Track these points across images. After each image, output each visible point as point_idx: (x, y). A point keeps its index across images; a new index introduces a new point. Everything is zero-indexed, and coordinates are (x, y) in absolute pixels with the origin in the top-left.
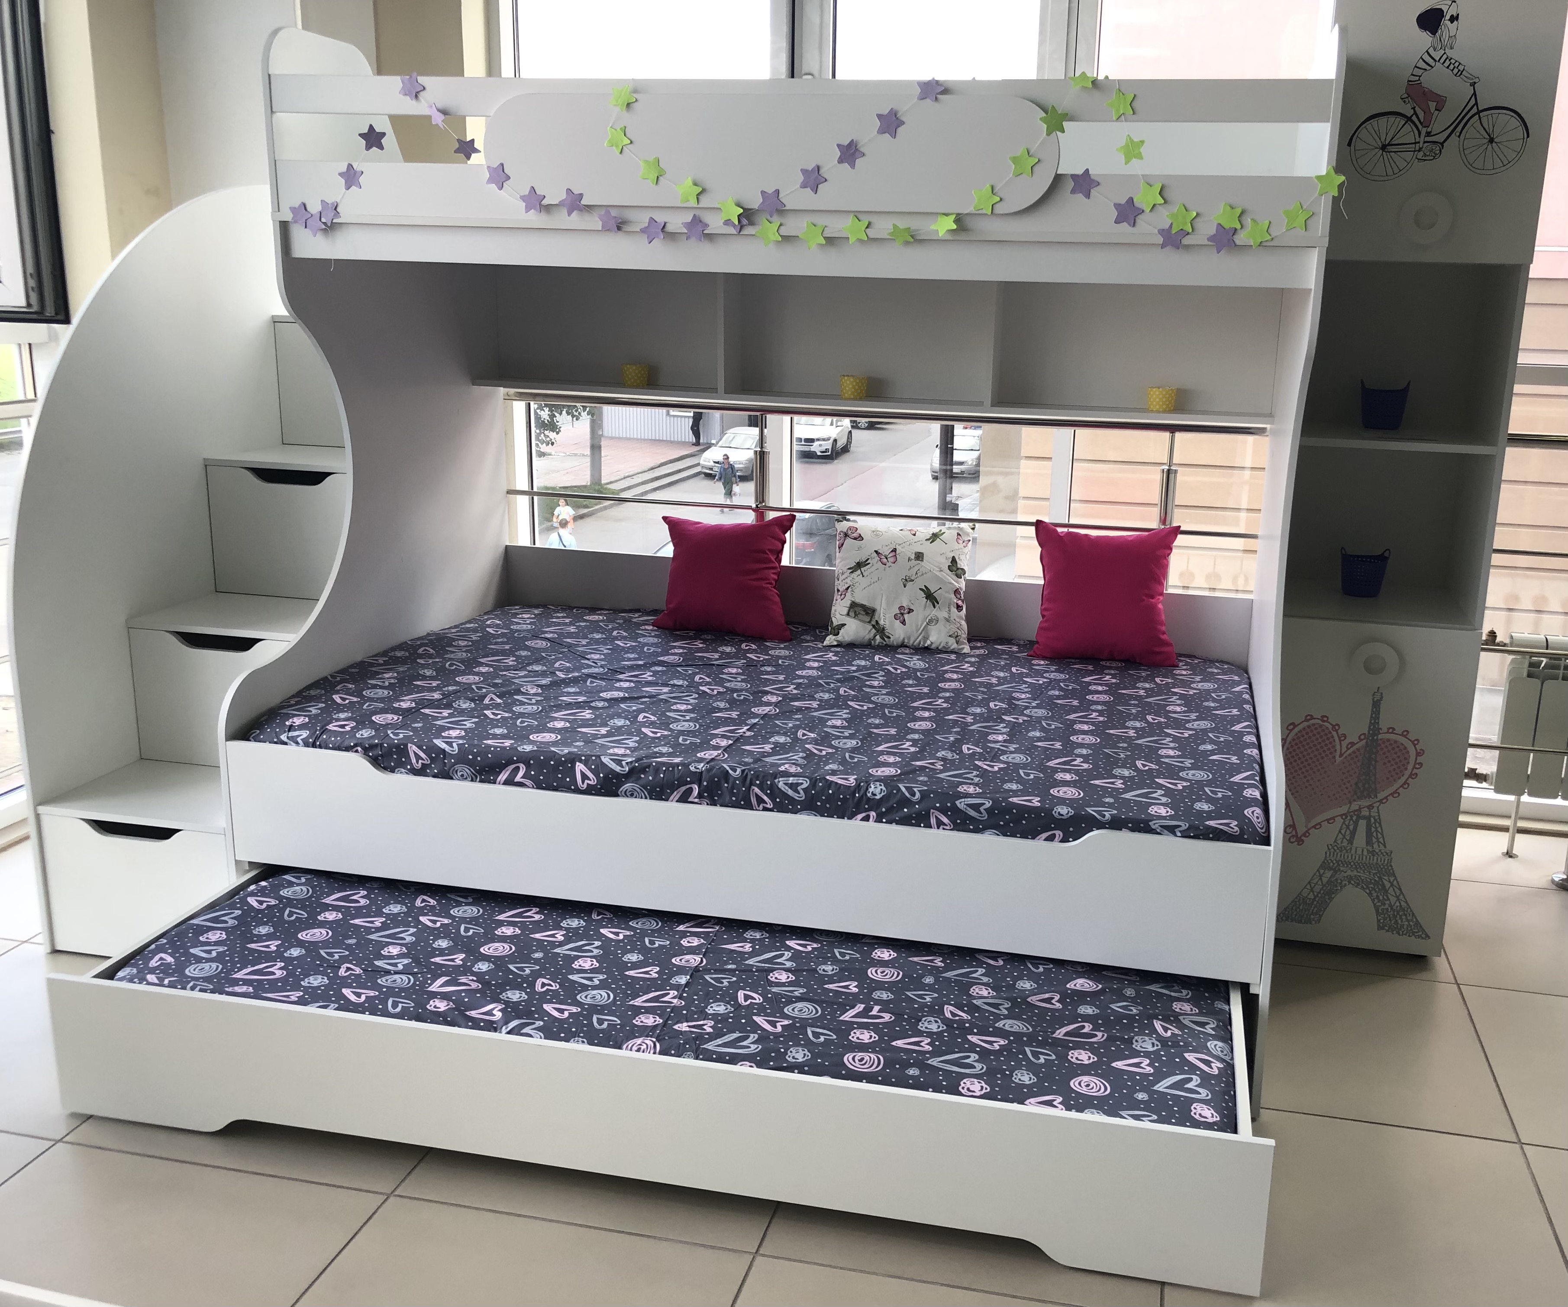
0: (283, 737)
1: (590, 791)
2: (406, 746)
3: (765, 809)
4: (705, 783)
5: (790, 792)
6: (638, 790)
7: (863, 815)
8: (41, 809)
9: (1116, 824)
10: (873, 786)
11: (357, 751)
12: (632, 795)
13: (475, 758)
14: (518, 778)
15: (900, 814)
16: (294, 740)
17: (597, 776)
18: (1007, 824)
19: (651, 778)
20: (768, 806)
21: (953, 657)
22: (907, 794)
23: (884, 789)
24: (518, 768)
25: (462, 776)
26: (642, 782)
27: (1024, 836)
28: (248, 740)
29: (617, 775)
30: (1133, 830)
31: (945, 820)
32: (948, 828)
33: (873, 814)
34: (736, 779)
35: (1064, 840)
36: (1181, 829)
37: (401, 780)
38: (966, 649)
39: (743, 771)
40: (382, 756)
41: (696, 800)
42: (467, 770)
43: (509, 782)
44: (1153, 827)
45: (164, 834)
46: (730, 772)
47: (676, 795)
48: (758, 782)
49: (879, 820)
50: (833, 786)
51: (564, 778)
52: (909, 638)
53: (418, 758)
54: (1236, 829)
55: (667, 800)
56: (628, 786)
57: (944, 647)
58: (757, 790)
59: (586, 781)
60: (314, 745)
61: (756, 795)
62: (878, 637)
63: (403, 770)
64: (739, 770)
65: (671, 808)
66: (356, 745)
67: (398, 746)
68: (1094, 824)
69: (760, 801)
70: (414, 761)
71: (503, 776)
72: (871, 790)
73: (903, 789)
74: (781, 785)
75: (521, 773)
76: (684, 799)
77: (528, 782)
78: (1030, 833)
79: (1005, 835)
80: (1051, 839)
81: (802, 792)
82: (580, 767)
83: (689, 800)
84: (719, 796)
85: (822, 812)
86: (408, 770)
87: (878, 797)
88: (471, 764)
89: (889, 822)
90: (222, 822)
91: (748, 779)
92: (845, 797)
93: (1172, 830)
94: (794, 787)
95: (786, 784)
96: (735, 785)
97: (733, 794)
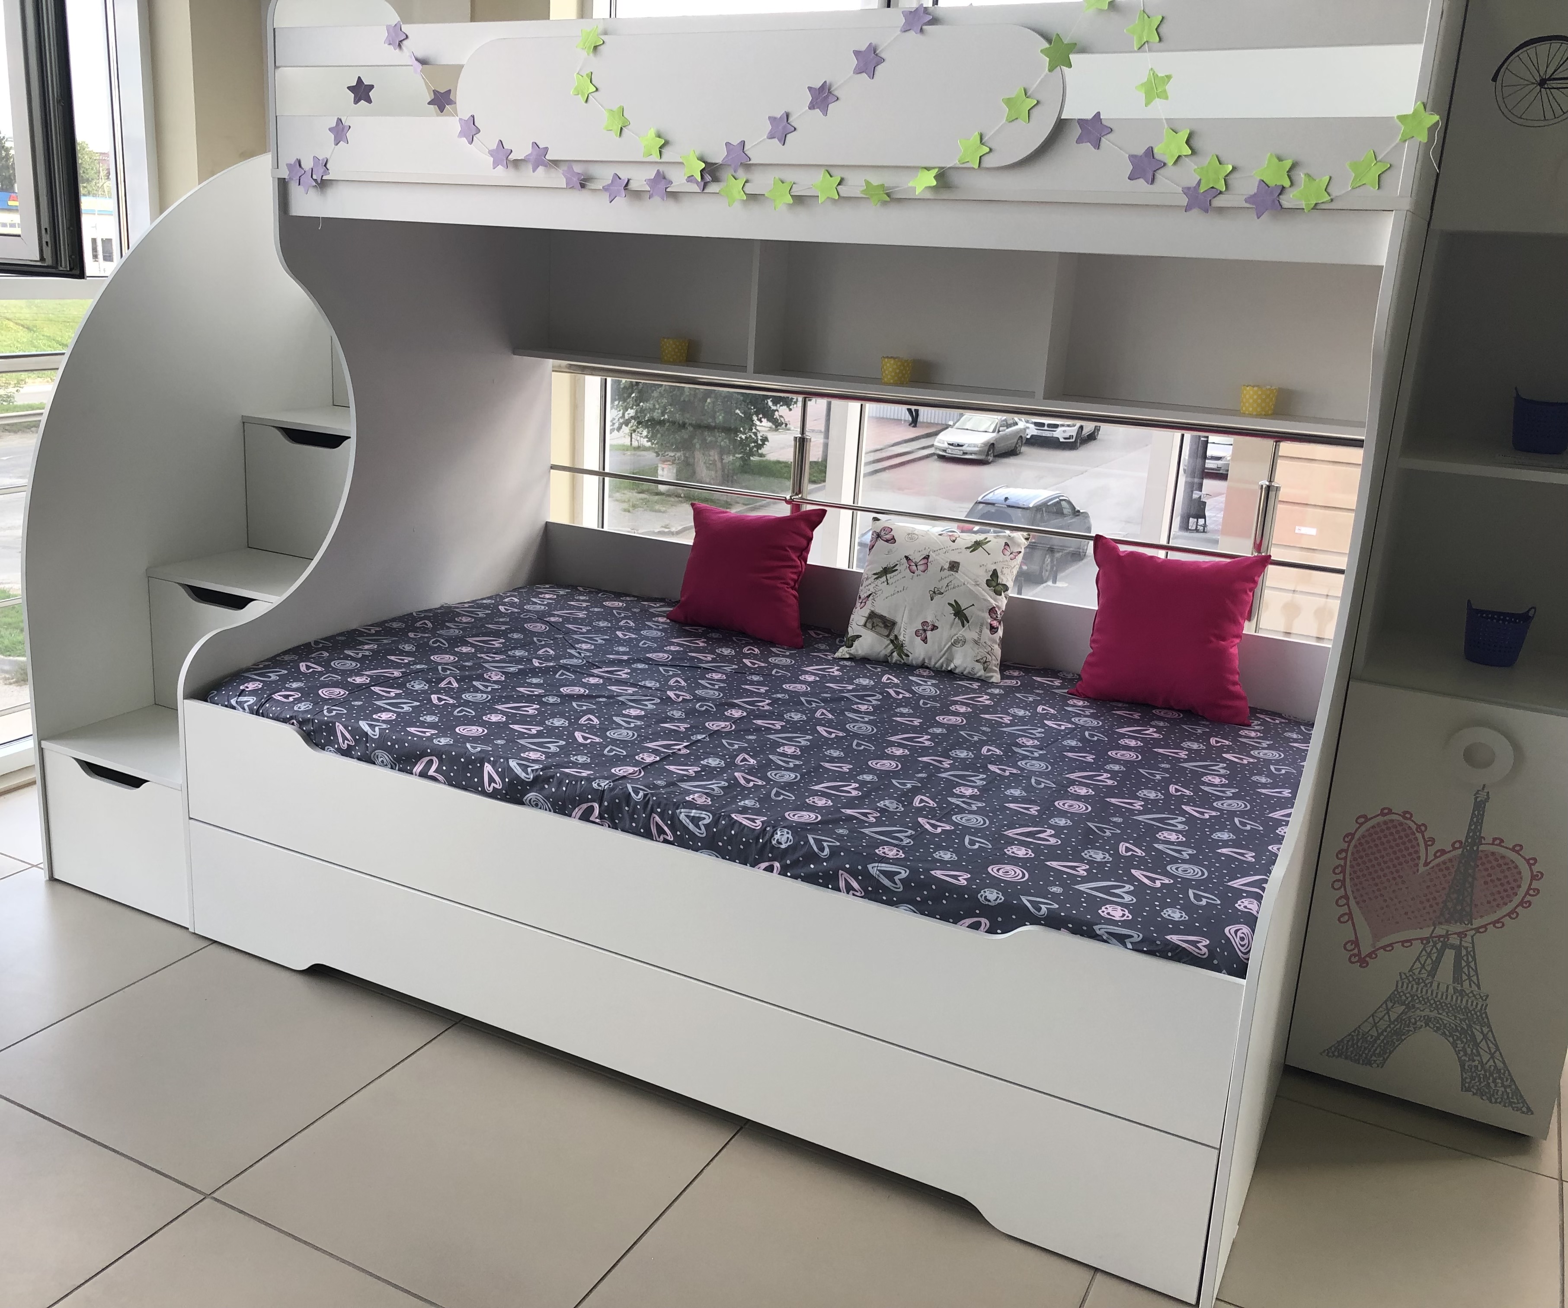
0: (234, 701)
1: (495, 795)
2: (334, 724)
3: (666, 841)
4: (606, 804)
5: (691, 827)
6: (542, 801)
7: (766, 864)
8: (44, 744)
9: (1053, 922)
10: (779, 833)
11: (293, 724)
12: (537, 805)
13: (393, 745)
14: (431, 772)
15: (805, 870)
16: (242, 705)
17: (503, 780)
18: (925, 900)
19: (553, 790)
20: (669, 838)
21: (975, 685)
22: (815, 847)
23: (791, 837)
24: (432, 761)
25: (382, 762)
26: (545, 792)
27: (945, 918)
28: (206, 701)
29: (523, 782)
30: (1074, 932)
31: (855, 885)
32: (858, 894)
33: (777, 865)
34: (637, 803)
35: (991, 931)
36: (1132, 940)
37: (329, 759)
38: (996, 677)
39: (645, 796)
40: (313, 731)
41: (598, 820)
42: (385, 756)
43: (423, 775)
44: (1098, 932)
45: (135, 782)
46: (632, 794)
47: (578, 811)
48: (659, 810)
49: (783, 873)
50: (736, 826)
51: (472, 778)
52: (930, 659)
53: (345, 738)
54: (1205, 950)
55: (569, 815)
56: (532, 795)
57: (969, 673)
58: (657, 819)
59: (493, 784)
60: (257, 714)
61: (657, 824)
62: (895, 654)
63: (332, 749)
64: (641, 794)
65: (572, 826)
66: (292, 718)
67: (327, 724)
68: (1026, 917)
69: (661, 831)
70: (341, 740)
71: (418, 768)
72: (777, 837)
73: (812, 841)
74: (682, 817)
75: (434, 767)
76: (585, 817)
77: (440, 777)
78: (951, 916)
79: (922, 913)
80: (975, 926)
81: (703, 828)
82: (488, 768)
83: (591, 819)
84: (620, 819)
85: (724, 854)
86: (336, 749)
87: (783, 846)
88: (389, 750)
89: (795, 877)
90: (180, 780)
91: (650, 806)
92: (747, 841)
93: (1121, 939)
94: (695, 820)
95: (687, 816)
96: (634, 811)
97: (632, 820)
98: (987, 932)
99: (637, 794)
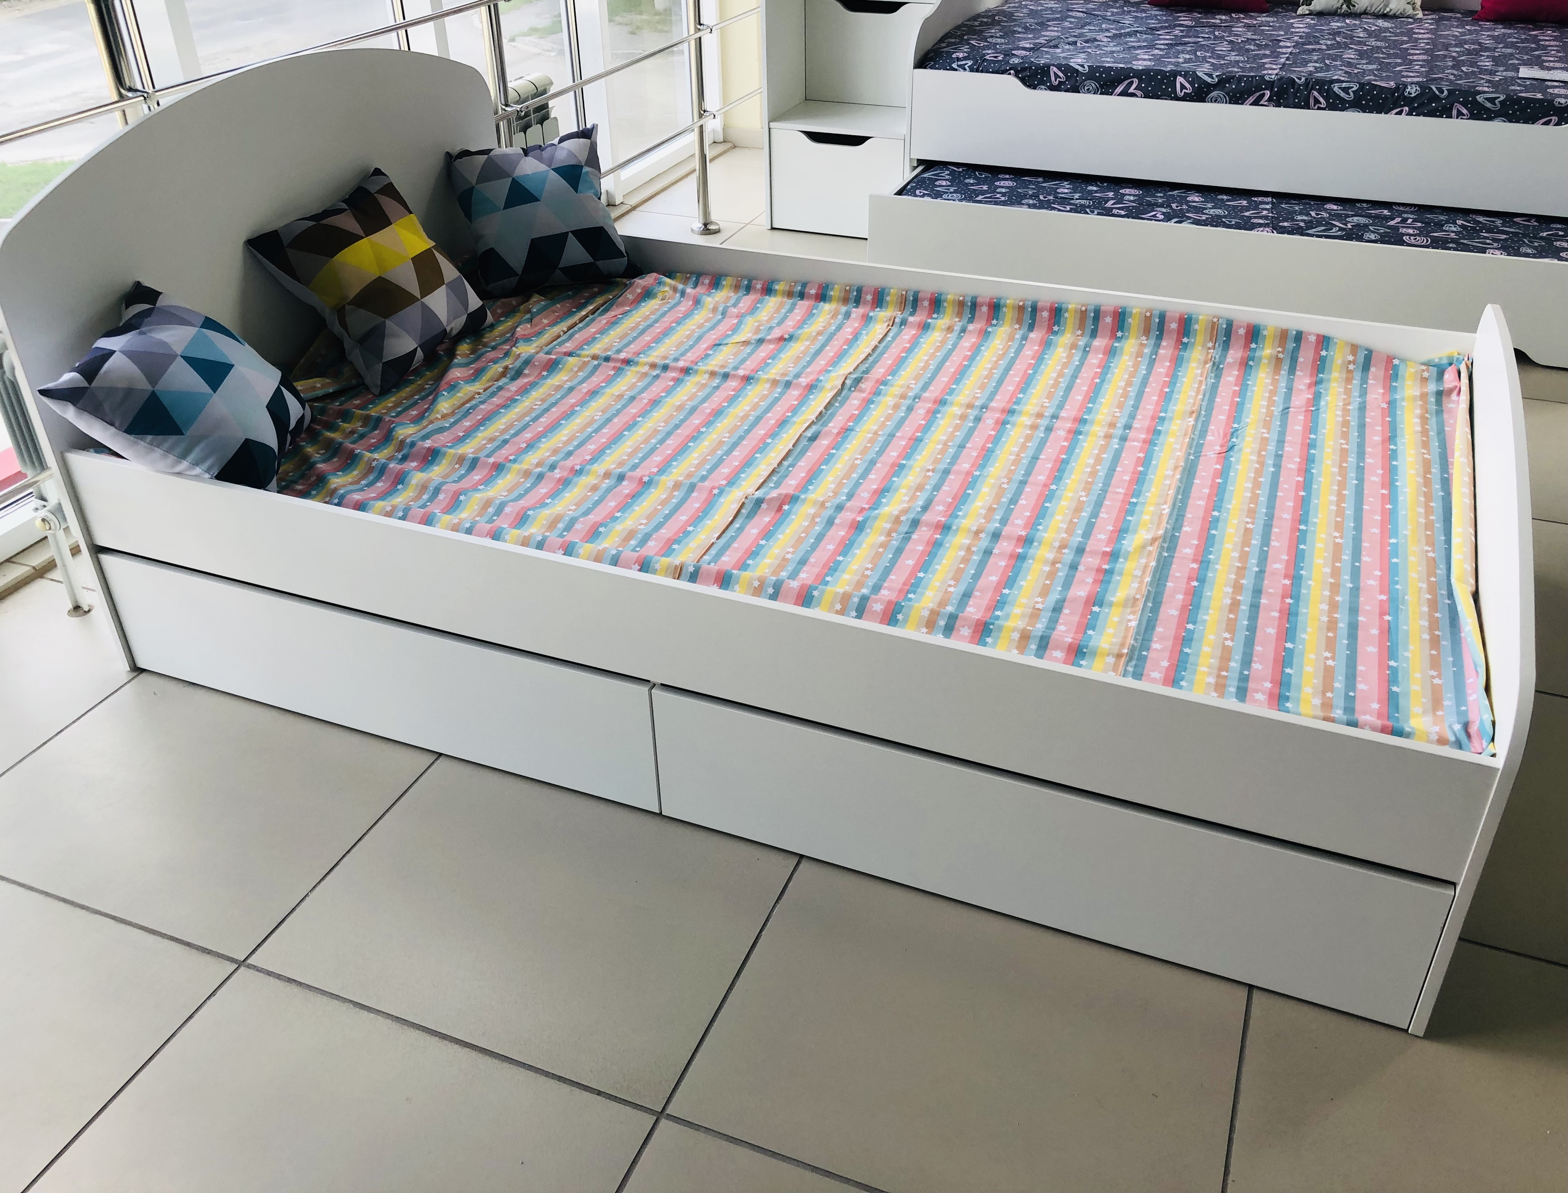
0: (954, 66)
1: (1186, 98)
2: (1049, 67)
3: (1319, 108)
4: (1276, 89)
5: (1342, 94)
6: (1222, 96)
7: (1398, 109)
8: (772, 125)
10: (1409, 87)
11: (1010, 74)
12: (1215, 101)
13: (1101, 75)
14: (1131, 90)
15: (1429, 108)
16: (963, 67)
17: (1193, 86)
18: (1514, 112)
19: (1234, 87)
20: (1322, 106)
22: (1437, 92)
23: (1418, 89)
24: (1132, 83)
25: (1088, 89)
26: (1226, 90)
27: (1526, 122)
28: (931, 68)
29: (1208, 85)
31: (1465, 111)
32: (1466, 117)
33: (1406, 109)
34: (1300, 85)
35: (1558, 124)
37: (1042, 95)
39: (1306, 79)
40: (1029, 76)
42: (1093, 84)
43: (1124, 93)
45: (857, 141)
46: (1296, 80)
47: (1252, 99)
48: (1317, 87)
49: (1409, 114)
50: (1377, 88)
51: (1167, 88)
53: (1057, 76)
55: (1242, 104)
56: (1214, 93)
58: (1316, 93)
59: (1184, 90)
60: (977, 71)
61: (1315, 97)
63: (1043, 87)
64: (1303, 79)
65: (1244, 110)
66: (1010, 69)
67: (1042, 68)
69: (1317, 101)
70: (1053, 78)
71: (1119, 89)
72: (1408, 90)
73: (1434, 89)
74: (1336, 89)
75: (1134, 86)
76: (1256, 103)
77: (1139, 93)
78: (1531, 119)
79: (1511, 121)
80: (1547, 123)
81: (1352, 94)
82: (1180, 80)
83: (1260, 103)
84: (1285, 99)
85: (1364, 109)
86: (1047, 86)
87: (1413, 95)
88: (1096, 80)
89: (1419, 115)
90: (904, 130)
91: (1310, 86)
92: (1386, 97)
94: (1346, 90)
95: (1339, 88)
96: (1298, 90)
97: (1296, 97)
98: (1555, 125)
99: (1300, 79)
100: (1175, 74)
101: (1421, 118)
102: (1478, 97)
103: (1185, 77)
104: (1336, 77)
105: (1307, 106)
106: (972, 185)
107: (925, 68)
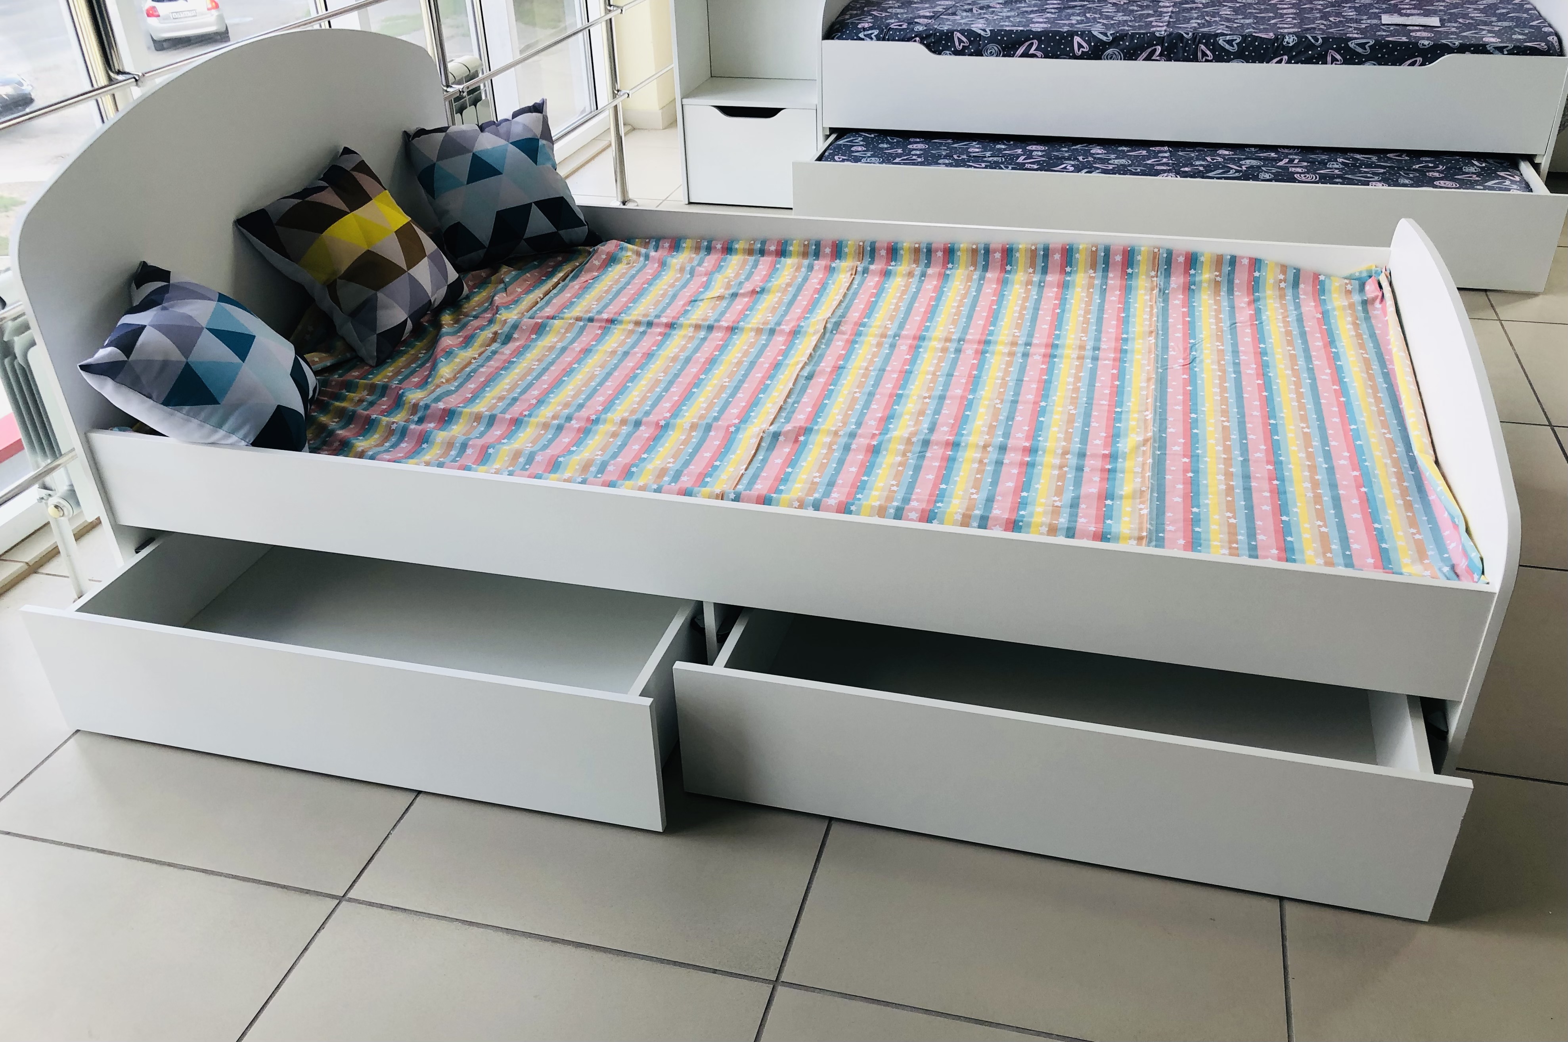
0: (861, 35)
1: (1084, 56)
2: (952, 33)
3: (1207, 61)
4: (1166, 45)
5: (1227, 47)
6: (1117, 53)
7: (1279, 59)
8: (686, 100)
9: (1463, 49)
10: (1287, 37)
11: (915, 41)
12: (1111, 58)
13: (1002, 38)
14: (1032, 51)
15: (1305, 56)
16: (869, 37)
17: (1089, 45)
18: (1383, 56)
19: (1127, 44)
20: (1209, 58)
22: (1312, 41)
23: (1296, 38)
24: (1032, 44)
25: (991, 52)
26: (1121, 47)
27: (1394, 64)
28: (839, 38)
29: (1104, 43)
30: (1473, 52)
32: (1339, 63)
33: (1285, 57)
34: (1188, 40)
35: (1423, 64)
36: (1508, 48)
37: (947, 59)
39: (1193, 34)
40: (933, 43)
42: (995, 48)
43: (1025, 55)
44: (1489, 49)
45: (771, 112)
46: (1185, 35)
47: (1144, 55)
48: (1204, 41)
49: (1289, 62)
50: (1258, 39)
51: (1065, 48)
53: (960, 41)
54: (1545, 47)
55: (1136, 60)
56: (1110, 51)
58: (1203, 47)
59: (1081, 49)
60: (884, 39)
61: (1202, 50)
63: (948, 52)
64: (1190, 34)
65: (1139, 66)
66: (916, 36)
67: (946, 34)
68: (1447, 49)
69: (1204, 54)
70: (957, 43)
71: (1020, 51)
72: (1286, 40)
73: (1310, 38)
74: (1221, 42)
75: (1034, 47)
76: (1149, 58)
77: (1039, 54)
78: (1397, 61)
79: (1381, 64)
80: (1414, 63)
81: (1235, 45)
82: (1077, 39)
83: (1153, 58)
84: (1174, 53)
85: (1247, 59)
86: (952, 51)
87: (1290, 45)
88: (998, 43)
89: (1296, 63)
90: (815, 100)
91: (1197, 40)
92: (1266, 47)
93: (1502, 50)
94: (1230, 42)
95: (1224, 41)
96: (1187, 44)
97: (1185, 51)
98: (1421, 65)
99: (1188, 34)
100: (1072, 34)
101: (1299, 65)
102: (1349, 43)
103: (1081, 36)
104: (1219, 31)
105: (1195, 60)
106: (886, 149)
107: (833, 39)
